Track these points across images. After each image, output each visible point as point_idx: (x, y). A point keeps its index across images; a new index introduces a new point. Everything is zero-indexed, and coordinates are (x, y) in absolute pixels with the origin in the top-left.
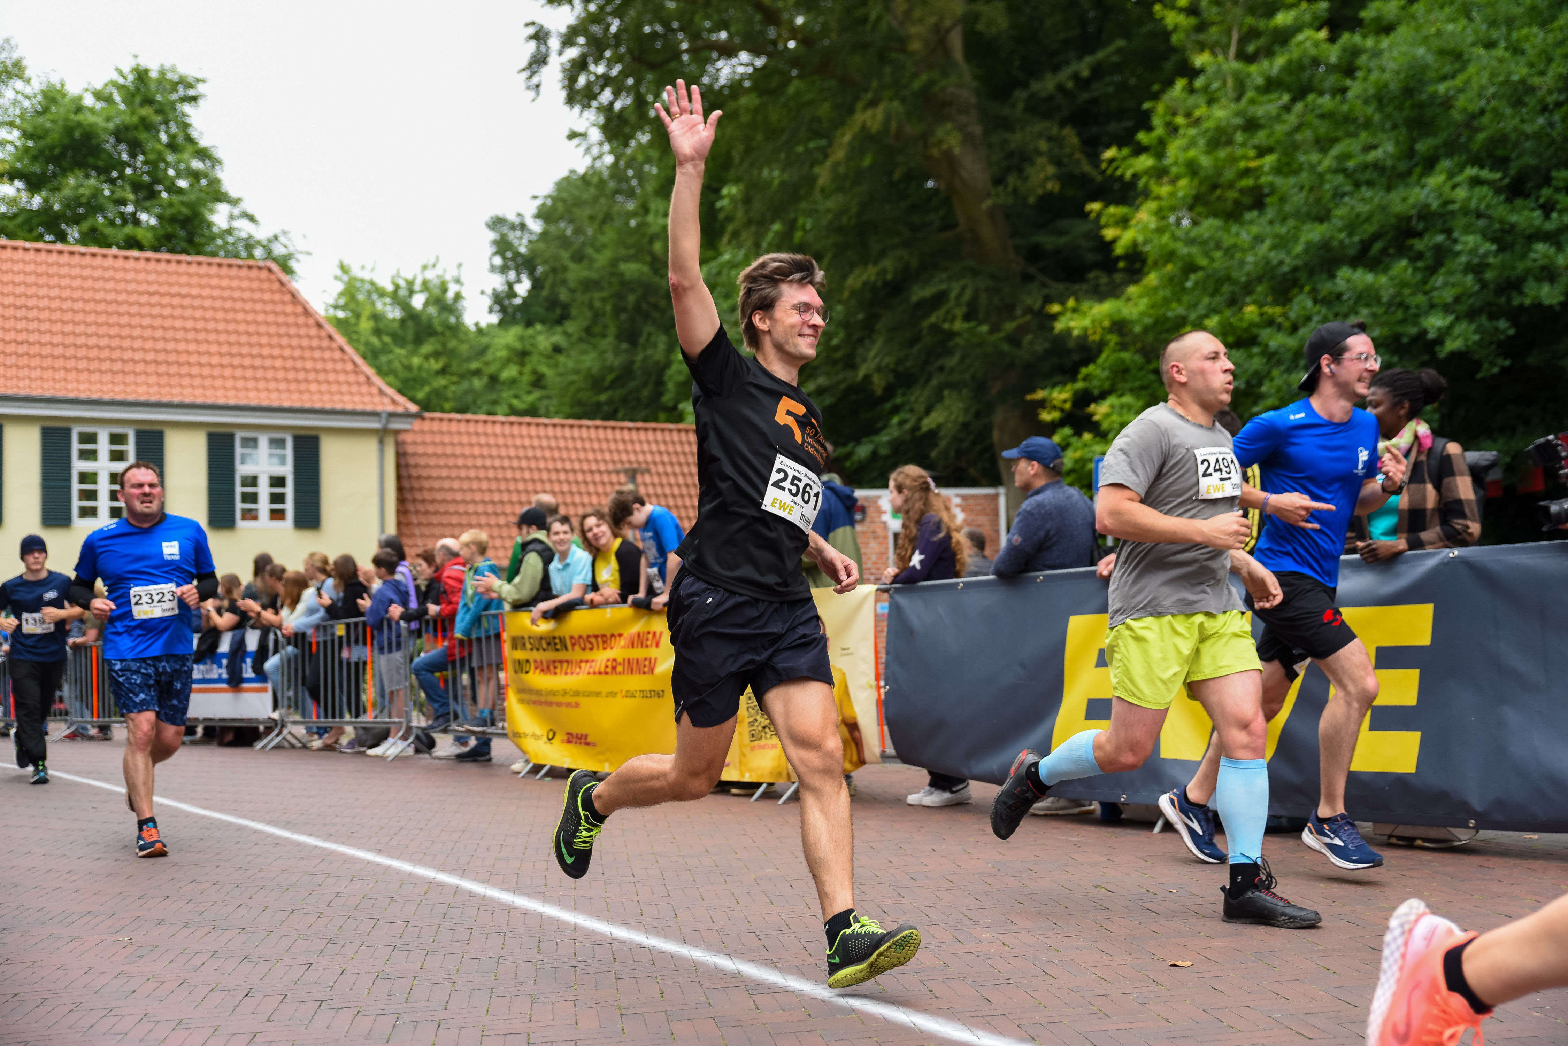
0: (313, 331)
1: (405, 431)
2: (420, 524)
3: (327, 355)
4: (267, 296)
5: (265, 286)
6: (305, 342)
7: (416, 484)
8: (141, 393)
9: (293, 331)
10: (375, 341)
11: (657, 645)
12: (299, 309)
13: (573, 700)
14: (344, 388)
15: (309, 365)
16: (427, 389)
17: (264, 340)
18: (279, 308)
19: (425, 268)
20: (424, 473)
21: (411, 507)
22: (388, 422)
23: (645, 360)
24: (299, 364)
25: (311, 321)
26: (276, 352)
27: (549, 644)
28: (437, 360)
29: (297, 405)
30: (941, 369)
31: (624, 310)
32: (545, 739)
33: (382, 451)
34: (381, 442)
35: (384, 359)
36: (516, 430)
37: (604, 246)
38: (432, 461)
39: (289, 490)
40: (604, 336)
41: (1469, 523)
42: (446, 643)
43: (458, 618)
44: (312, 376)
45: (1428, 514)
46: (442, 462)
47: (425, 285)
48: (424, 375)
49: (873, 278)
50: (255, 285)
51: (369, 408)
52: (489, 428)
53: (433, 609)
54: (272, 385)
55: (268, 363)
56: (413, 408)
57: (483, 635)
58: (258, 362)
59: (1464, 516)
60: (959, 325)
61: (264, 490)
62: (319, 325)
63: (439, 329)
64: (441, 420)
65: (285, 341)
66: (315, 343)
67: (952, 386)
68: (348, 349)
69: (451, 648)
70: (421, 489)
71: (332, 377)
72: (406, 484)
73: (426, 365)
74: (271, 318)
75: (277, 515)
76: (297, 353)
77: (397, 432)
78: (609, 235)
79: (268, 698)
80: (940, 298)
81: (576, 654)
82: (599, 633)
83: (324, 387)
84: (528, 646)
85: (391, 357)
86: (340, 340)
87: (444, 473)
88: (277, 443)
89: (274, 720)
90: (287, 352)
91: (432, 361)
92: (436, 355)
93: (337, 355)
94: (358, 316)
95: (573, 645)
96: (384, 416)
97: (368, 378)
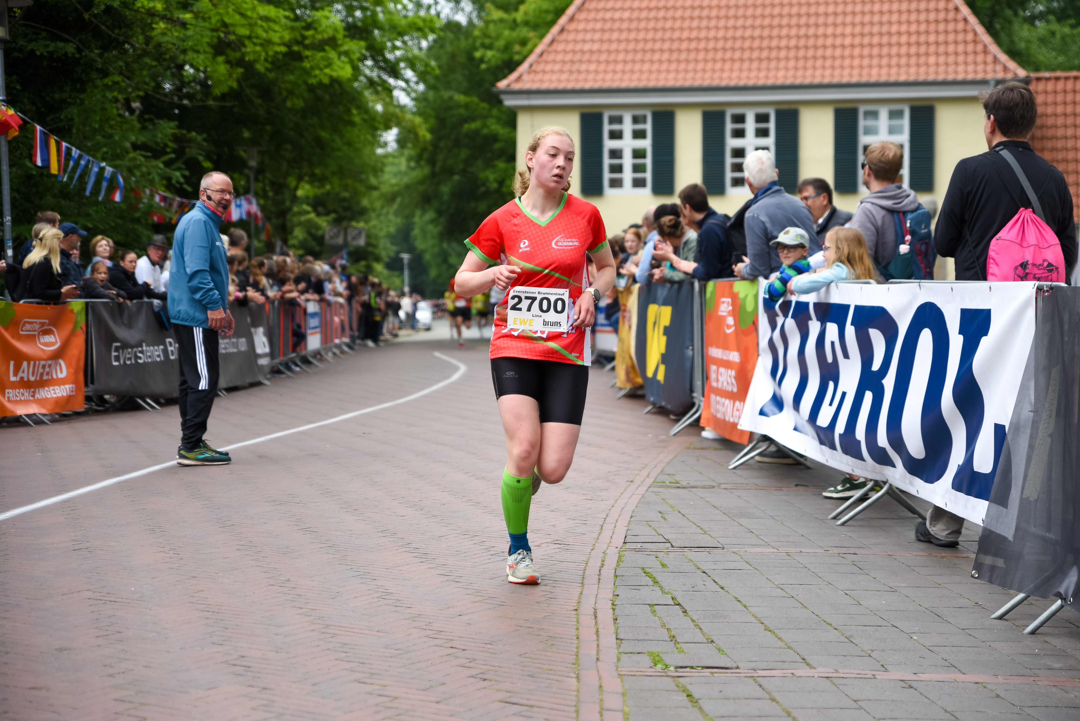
3: (951, 27)
6: (932, 16)
8: (780, 78)
14: (961, 59)
15: (932, 38)
20: (1050, 133)
24: (922, 39)
26: (904, 28)
29: (912, 78)
38: (1060, 121)
44: (932, 49)
51: (980, 76)
54: (894, 61)
55: (894, 39)
56: (1022, 74)
58: (885, 39)
68: (971, 18)
71: (951, 48)
76: (923, 27)
83: (942, 59)
86: (966, 11)
88: (896, 114)
90: (913, 28)
96: (992, 83)
97: (985, 46)
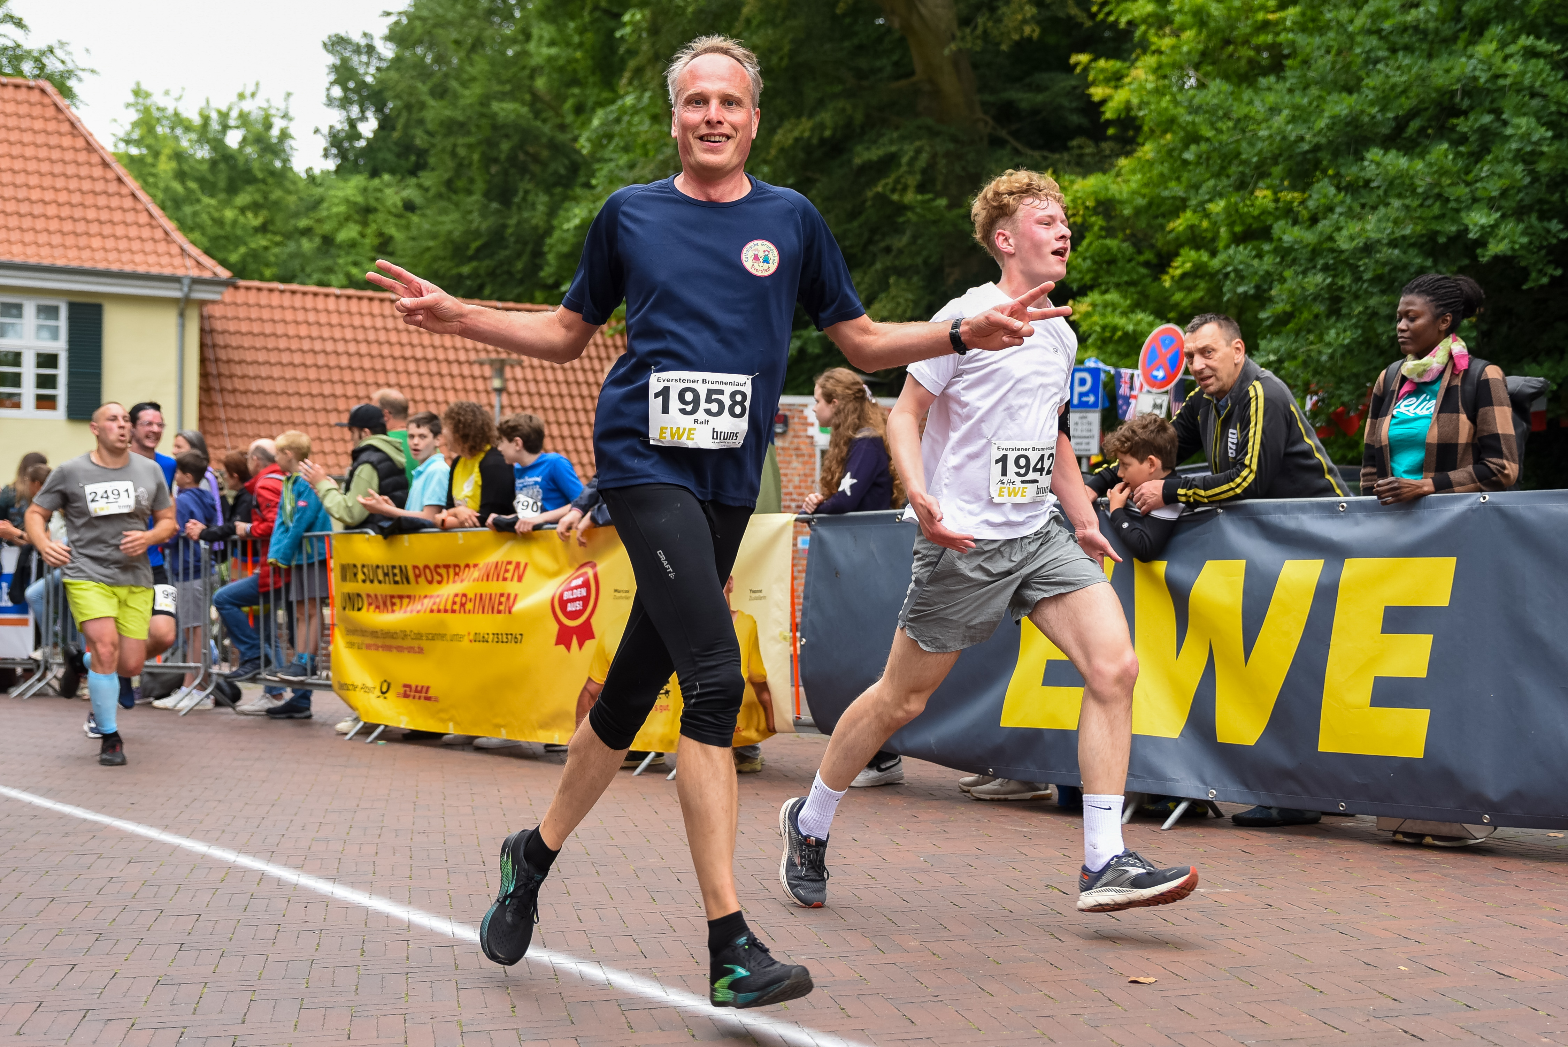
0: (98, 172)
1: (213, 302)
2: (228, 420)
3: (115, 202)
4: (38, 125)
5: (37, 111)
6: (86, 185)
7: (224, 368)
9: (71, 170)
10: (177, 187)
11: (520, 579)
12: (80, 143)
13: (415, 644)
14: (136, 245)
15: (91, 214)
16: (242, 250)
17: (34, 180)
18: (54, 140)
19: (241, 96)
20: (236, 356)
21: (218, 398)
22: (191, 290)
23: (519, 223)
24: (78, 213)
25: (95, 159)
26: (49, 196)
27: (386, 575)
28: (256, 215)
29: (74, 264)
30: (888, 250)
31: (496, 160)
32: (377, 692)
33: (182, 327)
34: (182, 315)
35: (188, 210)
36: (354, 305)
37: (473, 79)
38: (247, 342)
39: (62, 372)
40: (469, 192)
41: (1505, 462)
42: (257, 571)
43: (273, 540)
44: (94, 228)
45: (1460, 450)
46: (259, 342)
47: (244, 119)
48: (239, 232)
49: (807, 134)
50: (23, 109)
51: (167, 271)
52: (320, 303)
53: (242, 527)
54: (43, 238)
55: (38, 209)
56: (224, 274)
57: (305, 562)
58: (24, 208)
59: (1500, 455)
60: (910, 197)
61: (29, 371)
62: (105, 164)
63: (260, 175)
64: (259, 289)
65: (60, 183)
66: (99, 186)
67: (900, 272)
68: (141, 195)
69: (264, 576)
70: (231, 376)
71: (120, 231)
72: (212, 369)
73: (242, 219)
74: (43, 153)
75: (45, 402)
76: (76, 198)
77: (202, 303)
78: (480, 66)
79: (29, 632)
80: (889, 162)
81: (423, 588)
82: (451, 562)
83: (110, 243)
84: (360, 576)
85: (198, 207)
86: (132, 184)
87: (261, 357)
88: (50, 312)
89: (36, 661)
90: (63, 197)
91: (250, 215)
92: (255, 207)
93: (128, 203)
94: (156, 154)
95: (417, 577)
96: (186, 282)
97: (166, 233)
